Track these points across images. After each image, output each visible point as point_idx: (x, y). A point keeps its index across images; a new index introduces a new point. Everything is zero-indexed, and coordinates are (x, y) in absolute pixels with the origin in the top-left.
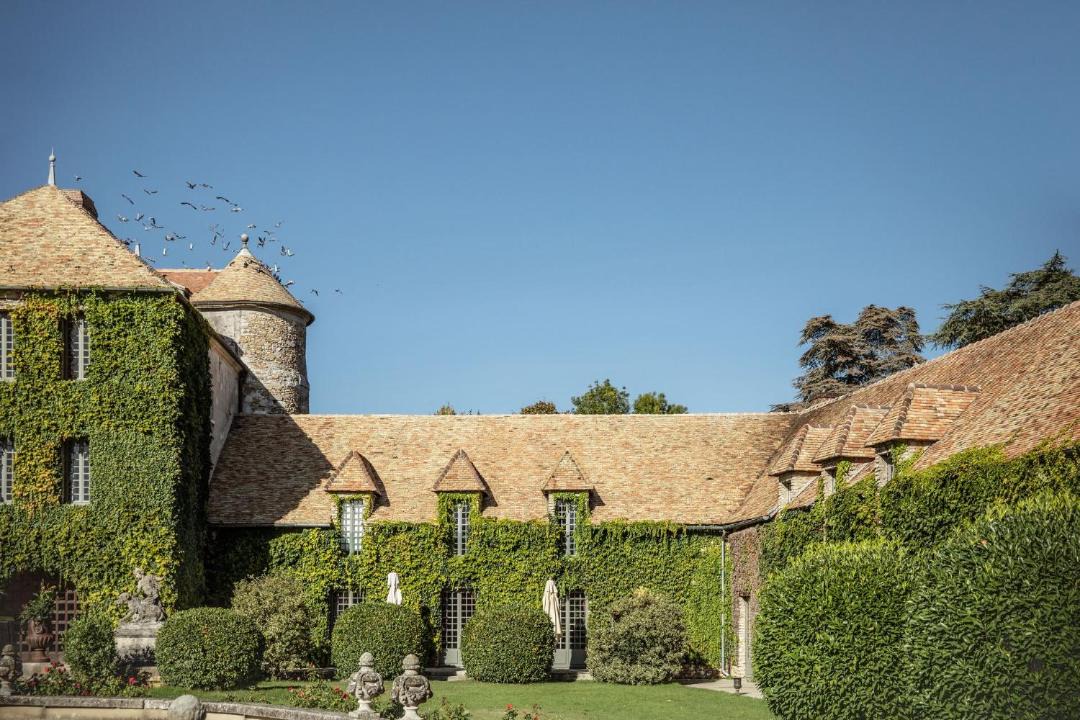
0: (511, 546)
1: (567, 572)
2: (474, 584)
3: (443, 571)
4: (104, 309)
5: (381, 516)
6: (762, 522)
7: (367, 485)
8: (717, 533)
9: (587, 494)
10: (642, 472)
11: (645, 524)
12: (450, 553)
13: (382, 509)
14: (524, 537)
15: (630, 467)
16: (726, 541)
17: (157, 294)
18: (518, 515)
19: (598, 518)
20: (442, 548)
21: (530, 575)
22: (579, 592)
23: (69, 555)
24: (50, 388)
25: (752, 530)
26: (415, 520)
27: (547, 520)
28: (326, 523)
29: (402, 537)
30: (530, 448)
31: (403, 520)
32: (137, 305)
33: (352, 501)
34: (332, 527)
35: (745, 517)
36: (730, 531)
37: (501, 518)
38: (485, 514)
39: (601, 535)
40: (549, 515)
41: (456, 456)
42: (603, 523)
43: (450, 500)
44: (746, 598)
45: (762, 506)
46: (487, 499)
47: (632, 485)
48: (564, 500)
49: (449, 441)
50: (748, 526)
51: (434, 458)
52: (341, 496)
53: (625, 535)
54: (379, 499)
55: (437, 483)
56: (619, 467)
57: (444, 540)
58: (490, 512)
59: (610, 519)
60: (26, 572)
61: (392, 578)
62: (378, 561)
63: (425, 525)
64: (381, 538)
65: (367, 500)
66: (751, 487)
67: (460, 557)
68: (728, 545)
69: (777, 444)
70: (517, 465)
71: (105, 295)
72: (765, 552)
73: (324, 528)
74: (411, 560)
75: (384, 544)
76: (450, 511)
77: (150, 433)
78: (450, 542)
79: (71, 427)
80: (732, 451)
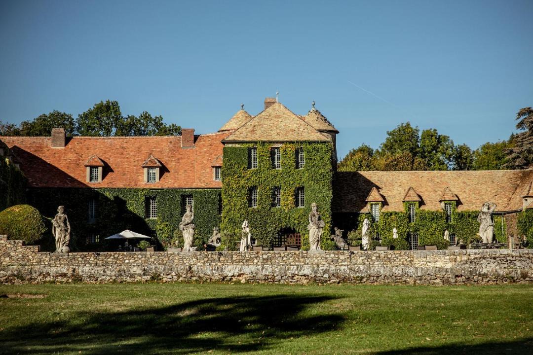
0: (430, 219)
1: (449, 228)
2: (418, 232)
3: (407, 228)
4: (310, 147)
5: (385, 209)
6: (518, 212)
7: (381, 199)
8: (501, 214)
9: (455, 202)
10: (471, 193)
11: (476, 211)
12: (410, 221)
13: (385, 206)
14: (435, 216)
15: (467, 191)
16: (503, 217)
17: (325, 142)
18: (432, 209)
19: (460, 209)
20: (407, 220)
21: (437, 229)
22: (454, 235)
23: (298, 224)
24: (292, 172)
25: (514, 214)
26: (397, 211)
27: (442, 211)
28: (367, 212)
29: (393, 216)
30: (430, 184)
31: (393, 211)
32: (319, 146)
33: (375, 204)
34: (370, 213)
35: (511, 210)
36: (505, 214)
37: (427, 210)
38: (421, 209)
39: (461, 216)
40: (443, 209)
41: (410, 189)
42: (462, 212)
43: (409, 204)
44: (512, 236)
45: (517, 206)
46: (422, 203)
47: (469, 198)
48: (448, 203)
49: (399, 181)
50: (513, 212)
51: (396, 188)
52: (371, 203)
53: (469, 216)
54: (385, 203)
55: (405, 198)
56: (463, 191)
57: (408, 217)
58: (422, 208)
59: (463, 210)
60: (285, 229)
61: (395, 230)
62: (386, 224)
63: (401, 212)
64: (386, 217)
65: (380, 204)
66: (511, 198)
67: (413, 224)
68: (504, 218)
69: (518, 182)
70: (426, 190)
71: (310, 143)
72: (519, 221)
73: (367, 214)
74: (397, 224)
75: (387, 219)
76: (409, 208)
77: (324, 185)
78: (409, 217)
79: (299, 184)
80: (503, 185)
